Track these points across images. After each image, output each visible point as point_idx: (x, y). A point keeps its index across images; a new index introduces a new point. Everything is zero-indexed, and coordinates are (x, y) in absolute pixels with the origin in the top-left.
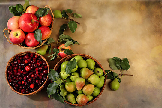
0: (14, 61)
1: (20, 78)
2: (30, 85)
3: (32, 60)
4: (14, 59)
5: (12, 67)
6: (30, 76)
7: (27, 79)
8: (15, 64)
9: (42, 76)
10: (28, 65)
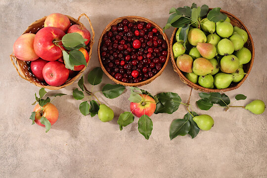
0: (118, 26)
1: (121, 56)
2: (132, 70)
3: (146, 33)
4: (119, 23)
5: (113, 34)
6: (137, 57)
7: (131, 60)
8: (119, 31)
9: (155, 64)
10: (139, 39)
